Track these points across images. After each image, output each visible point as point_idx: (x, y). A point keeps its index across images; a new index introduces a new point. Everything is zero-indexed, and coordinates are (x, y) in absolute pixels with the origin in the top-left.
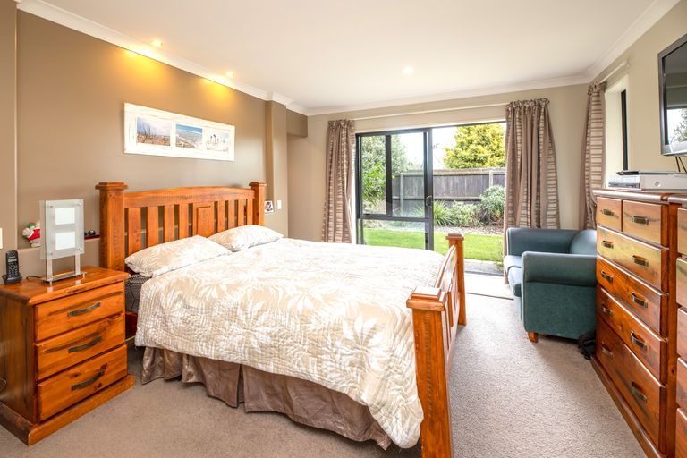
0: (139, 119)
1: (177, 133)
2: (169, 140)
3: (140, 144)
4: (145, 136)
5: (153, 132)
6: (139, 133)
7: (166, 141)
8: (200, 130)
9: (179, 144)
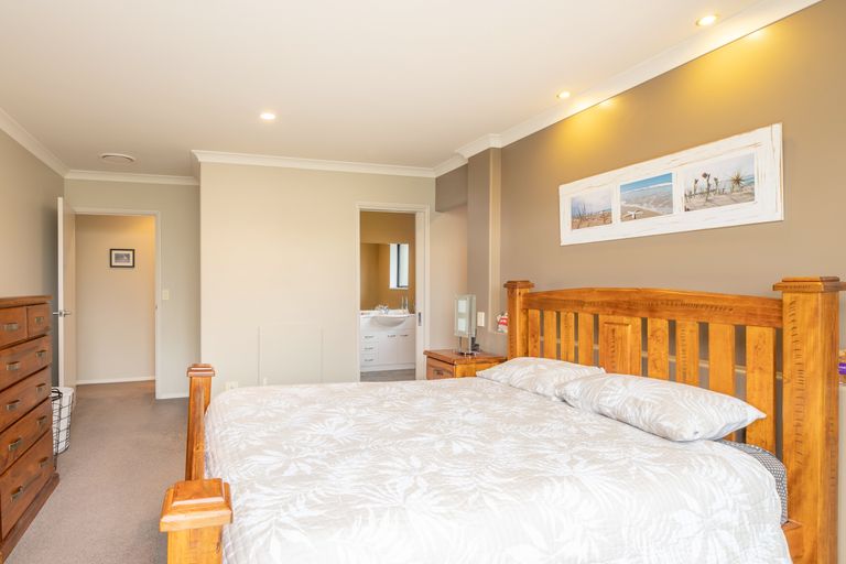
0: (573, 199)
1: (622, 200)
2: (610, 215)
3: (575, 231)
4: (581, 219)
5: (588, 211)
6: (573, 217)
7: (605, 218)
8: (668, 177)
9: (626, 217)
